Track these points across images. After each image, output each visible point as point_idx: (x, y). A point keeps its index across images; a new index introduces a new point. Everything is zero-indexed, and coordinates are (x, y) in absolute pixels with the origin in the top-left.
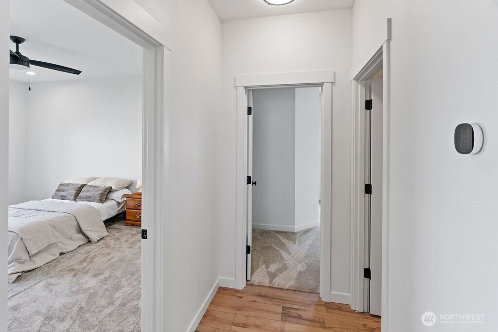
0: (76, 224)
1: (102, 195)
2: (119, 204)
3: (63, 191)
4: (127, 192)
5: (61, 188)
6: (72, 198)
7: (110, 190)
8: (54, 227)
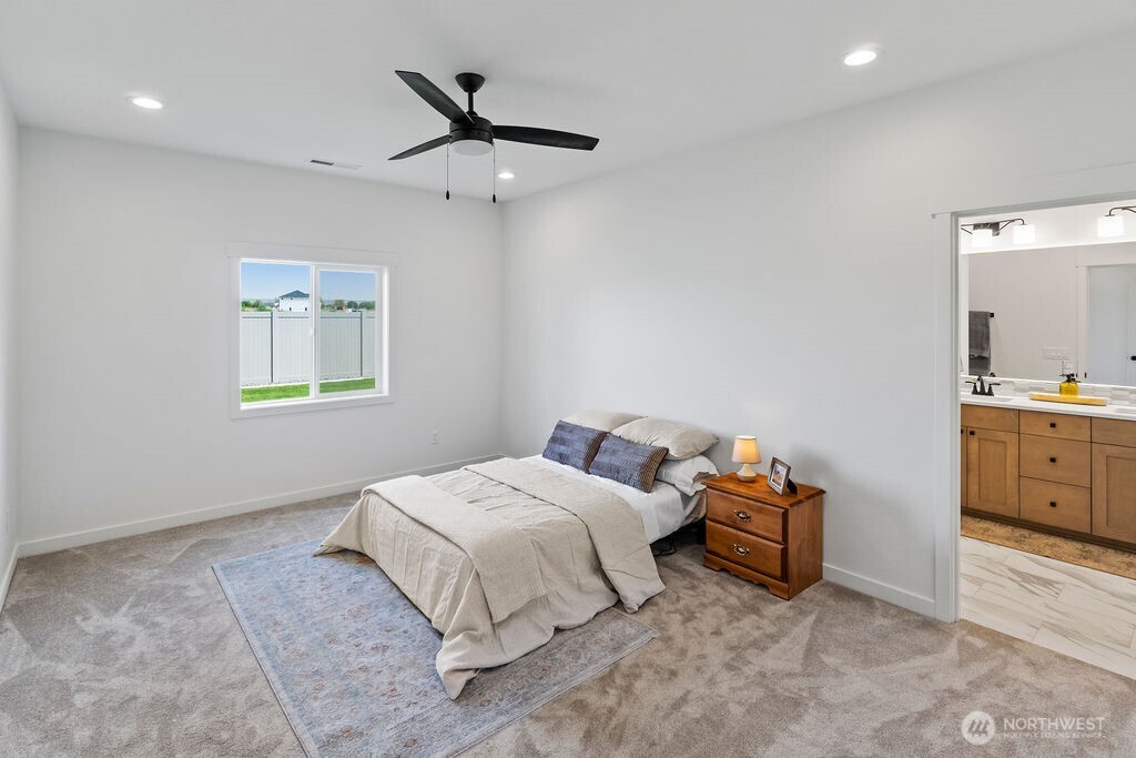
0: (589, 546)
1: (645, 468)
2: (686, 498)
3: (563, 442)
4: (704, 465)
5: (561, 434)
6: (581, 463)
7: (662, 458)
8: (542, 549)
